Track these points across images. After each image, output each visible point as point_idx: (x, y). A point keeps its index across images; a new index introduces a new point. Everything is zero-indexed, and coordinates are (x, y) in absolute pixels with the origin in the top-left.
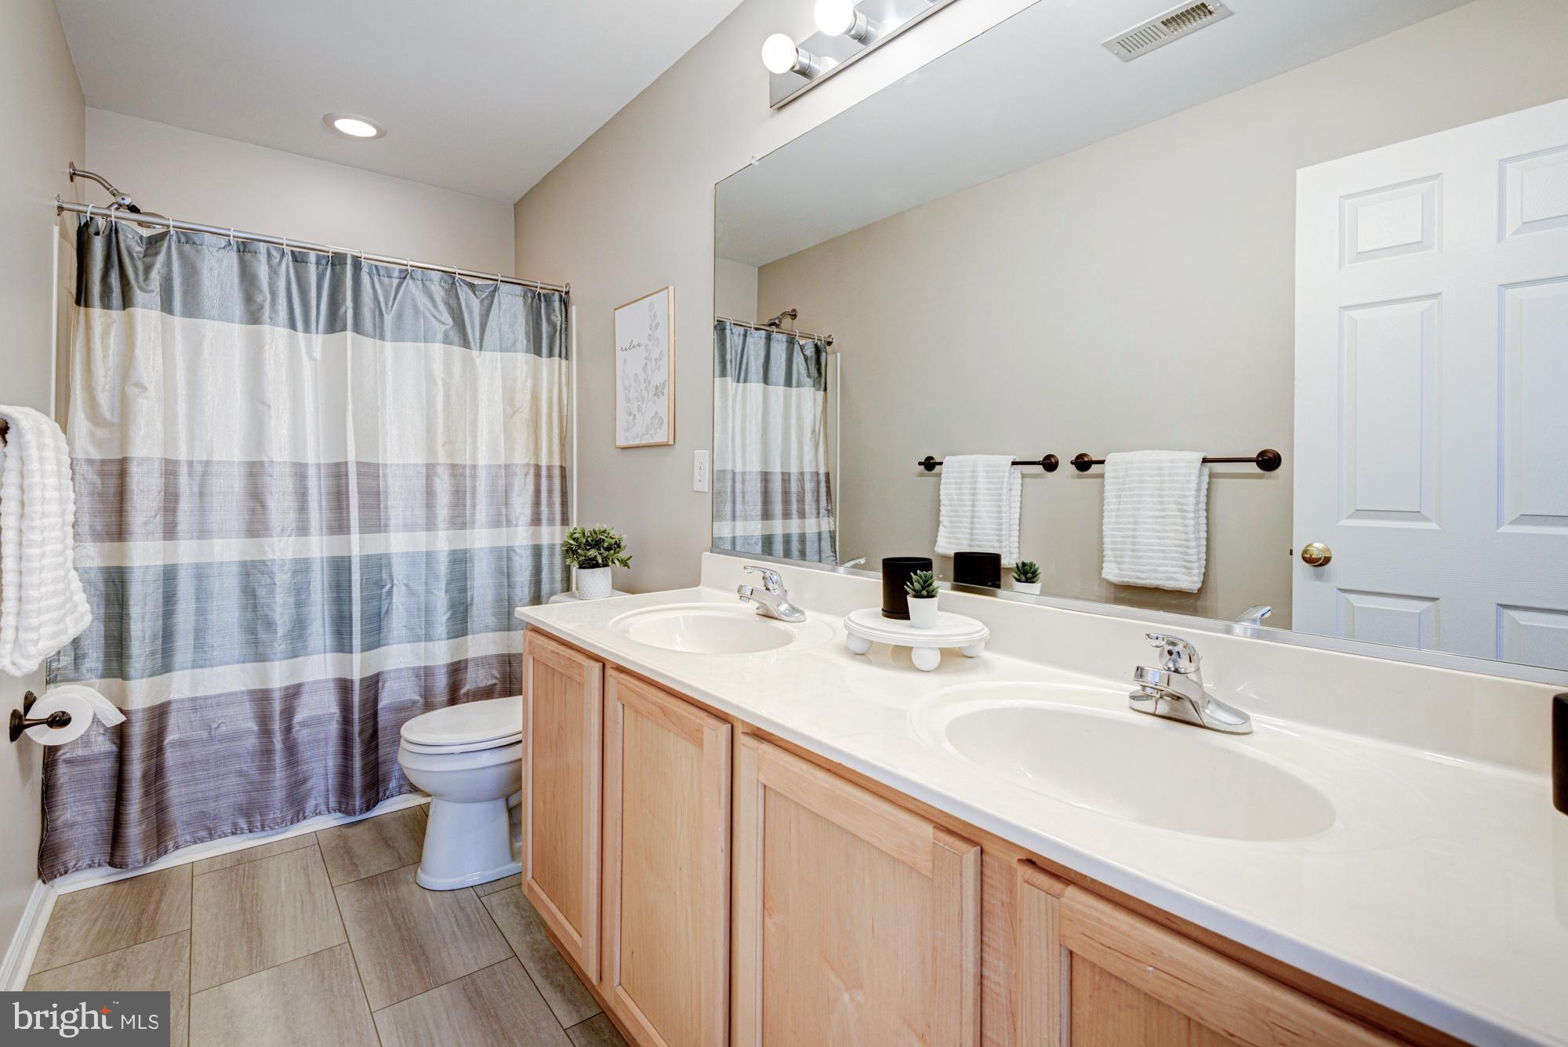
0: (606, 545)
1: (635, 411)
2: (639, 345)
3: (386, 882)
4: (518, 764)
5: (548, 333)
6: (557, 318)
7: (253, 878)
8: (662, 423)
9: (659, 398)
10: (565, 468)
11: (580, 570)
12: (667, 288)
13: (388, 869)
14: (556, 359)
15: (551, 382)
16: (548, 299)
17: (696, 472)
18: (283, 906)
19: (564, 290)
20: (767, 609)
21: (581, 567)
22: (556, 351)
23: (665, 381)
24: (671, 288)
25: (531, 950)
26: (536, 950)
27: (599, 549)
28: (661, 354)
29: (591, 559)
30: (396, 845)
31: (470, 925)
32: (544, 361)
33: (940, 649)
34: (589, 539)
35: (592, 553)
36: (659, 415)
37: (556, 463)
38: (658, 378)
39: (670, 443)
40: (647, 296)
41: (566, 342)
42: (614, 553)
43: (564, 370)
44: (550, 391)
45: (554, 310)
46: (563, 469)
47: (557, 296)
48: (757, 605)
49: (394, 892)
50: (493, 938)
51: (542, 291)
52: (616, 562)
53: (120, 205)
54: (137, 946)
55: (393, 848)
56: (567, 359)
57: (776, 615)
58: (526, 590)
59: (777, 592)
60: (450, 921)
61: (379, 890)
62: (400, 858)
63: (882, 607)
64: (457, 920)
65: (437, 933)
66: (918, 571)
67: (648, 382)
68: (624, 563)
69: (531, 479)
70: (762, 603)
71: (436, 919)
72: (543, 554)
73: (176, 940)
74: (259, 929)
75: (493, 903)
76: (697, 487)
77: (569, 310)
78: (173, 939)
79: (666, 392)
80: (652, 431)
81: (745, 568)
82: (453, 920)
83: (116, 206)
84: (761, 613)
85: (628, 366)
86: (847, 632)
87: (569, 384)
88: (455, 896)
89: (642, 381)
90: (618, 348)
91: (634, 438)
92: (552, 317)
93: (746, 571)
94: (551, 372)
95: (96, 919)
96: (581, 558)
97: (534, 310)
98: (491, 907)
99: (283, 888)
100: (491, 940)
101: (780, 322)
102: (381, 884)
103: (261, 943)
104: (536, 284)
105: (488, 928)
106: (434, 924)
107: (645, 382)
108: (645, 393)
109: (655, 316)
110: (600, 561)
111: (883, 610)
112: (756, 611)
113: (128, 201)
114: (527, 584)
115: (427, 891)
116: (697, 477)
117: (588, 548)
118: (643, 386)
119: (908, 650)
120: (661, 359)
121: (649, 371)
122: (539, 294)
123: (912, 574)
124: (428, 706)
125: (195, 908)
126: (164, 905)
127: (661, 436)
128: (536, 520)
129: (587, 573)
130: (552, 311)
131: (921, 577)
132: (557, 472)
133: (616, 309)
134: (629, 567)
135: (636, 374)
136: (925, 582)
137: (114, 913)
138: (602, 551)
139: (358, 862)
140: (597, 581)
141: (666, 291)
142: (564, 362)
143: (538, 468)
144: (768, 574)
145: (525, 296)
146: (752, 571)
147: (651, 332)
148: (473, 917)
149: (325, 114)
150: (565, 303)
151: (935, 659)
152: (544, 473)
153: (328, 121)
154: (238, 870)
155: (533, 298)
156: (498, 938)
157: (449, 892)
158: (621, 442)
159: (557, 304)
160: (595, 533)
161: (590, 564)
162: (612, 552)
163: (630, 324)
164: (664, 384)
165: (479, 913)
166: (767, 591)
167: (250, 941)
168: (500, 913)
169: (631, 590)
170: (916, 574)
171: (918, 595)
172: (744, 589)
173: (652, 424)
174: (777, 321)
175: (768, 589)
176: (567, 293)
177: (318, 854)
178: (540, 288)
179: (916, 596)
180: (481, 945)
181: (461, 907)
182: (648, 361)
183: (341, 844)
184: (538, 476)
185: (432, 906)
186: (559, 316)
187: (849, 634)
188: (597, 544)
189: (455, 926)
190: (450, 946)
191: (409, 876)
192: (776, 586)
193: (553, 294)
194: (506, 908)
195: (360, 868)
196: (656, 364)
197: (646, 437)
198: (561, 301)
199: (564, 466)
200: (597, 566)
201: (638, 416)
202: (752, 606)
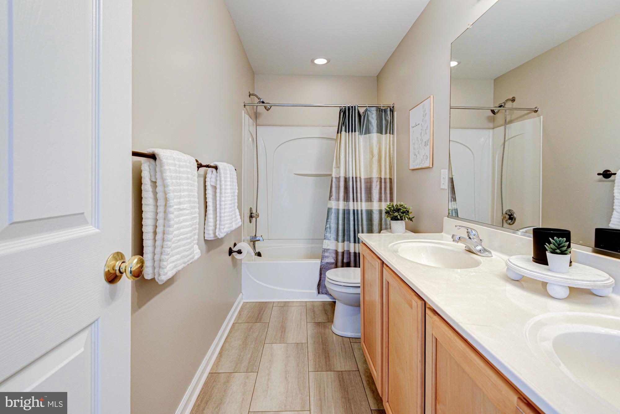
0: (402, 211)
1: (417, 154)
2: (419, 124)
3: (322, 326)
4: (359, 295)
5: (385, 124)
6: (389, 118)
7: (287, 312)
8: (427, 158)
9: (426, 147)
10: (392, 179)
11: (391, 221)
12: (430, 97)
13: (324, 321)
14: (388, 134)
15: (386, 144)
16: (385, 111)
17: (442, 179)
18: (292, 324)
19: (392, 106)
20: (470, 248)
21: (392, 220)
22: (388, 131)
23: (429, 139)
24: (432, 96)
25: (365, 371)
26: (366, 372)
27: (399, 213)
28: (427, 127)
29: (395, 217)
30: (328, 313)
31: (345, 353)
32: (384, 136)
33: (569, 287)
34: (395, 208)
35: (396, 214)
36: (426, 154)
37: (388, 177)
38: (425, 139)
39: (430, 167)
40: (422, 102)
41: (392, 127)
42: (406, 215)
43: (391, 139)
44: (386, 148)
45: (388, 115)
46: (391, 179)
47: (389, 109)
48: (465, 246)
49: (324, 331)
50: (352, 360)
51: (383, 108)
52: (406, 219)
53: (260, 102)
54: (256, 323)
55: (327, 314)
56: (393, 134)
57: (474, 251)
58: (377, 227)
59: (475, 240)
60: (339, 348)
61: (320, 328)
62: (328, 319)
63: (533, 256)
64: (341, 349)
65: (334, 350)
66: (555, 238)
67: (422, 140)
68: (411, 219)
69: (378, 183)
70: (467, 245)
71: (335, 345)
72: (383, 213)
73: (265, 325)
74: (285, 329)
75: (355, 347)
76: (442, 187)
77: (394, 114)
78: (264, 324)
79: (429, 143)
80: (423, 162)
81: (456, 226)
82: (340, 348)
83: (259, 102)
84: (467, 249)
85: (415, 134)
86: (507, 267)
87: (393, 145)
88: (343, 339)
89: (420, 140)
90: (411, 127)
91: (416, 166)
92: (387, 118)
93: (457, 228)
94: (386, 140)
95: (249, 312)
96: (391, 216)
97: (380, 116)
98: (354, 348)
99: (294, 318)
100: (351, 361)
101: (505, 104)
102: (321, 326)
103: (285, 334)
104: (381, 106)
105: (351, 356)
106: (334, 347)
107: (421, 140)
108: (421, 146)
109: (425, 110)
110: (399, 218)
111: (533, 257)
112: (464, 248)
113: (262, 100)
114: (377, 225)
115: (334, 334)
116: (442, 182)
117: (394, 212)
118: (420, 142)
119: (545, 284)
120: (427, 129)
121: (422, 135)
122: (382, 109)
123: (550, 239)
124: (336, 267)
125: (271, 316)
126: (264, 313)
127: (427, 164)
128: (380, 200)
129: (393, 222)
130: (387, 115)
131: (556, 242)
132: (388, 181)
133: (410, 110)
134: (413, 222)
135: (417, 137)
136: (559, 245)
137: (253, 311)
138: (400, 213)
139: (316, 316)
140: (399, 226)
141: (430, 98)
142: (391, 135)
143: (381, 178)
144: (469, 230)
145: (377, 111)
146: (460, 228)
147: (423, 118)
148: (347, 349)
149: (311, 59)
150: (392, 111)
151: (565, 293)
152: (383, 181)
153: (312, 61)
154: (284, 308)
155: (380, 111)
156: (354, 361)
157: (341, 337)
158: (411, 167)
159: (389, 112)
160: (398, 206)
161: (395, 219)
162: (405, 214)
163: (415, 116)
164: (428, 140)
165: (349, 349)
166: (469, 239)
167: (282, 332)
168: (356, 351)
169: (415, 231)
170: (553, 239)
171: (554, 252)
172: (455, 236)
173: (423, 159)
174: (503, 104)
175: (470, 238)
176: (393, 107)
177: (305, 310)
178: (383, 107)
179: (552, 252)
180: (347, 361)
181: (344, 344)
182: (422, 131)
183: (312, 308)
184: (381, 182)
185: (335, 341)
186: (390, 117)
187: (508, 268)
188: (398, 210)
189: (340, 351)
190: (337, 357)
191: (330, 326)
192: (474, 237)
193: (387, 108)
194: (359, 350)
195: (316, 318)
196: (425, 132)
197: (421, 165)
198: (390, 111)
199: (391, 178)
200: (398, 220)
201: (418, 155)
202: (461, 246)
